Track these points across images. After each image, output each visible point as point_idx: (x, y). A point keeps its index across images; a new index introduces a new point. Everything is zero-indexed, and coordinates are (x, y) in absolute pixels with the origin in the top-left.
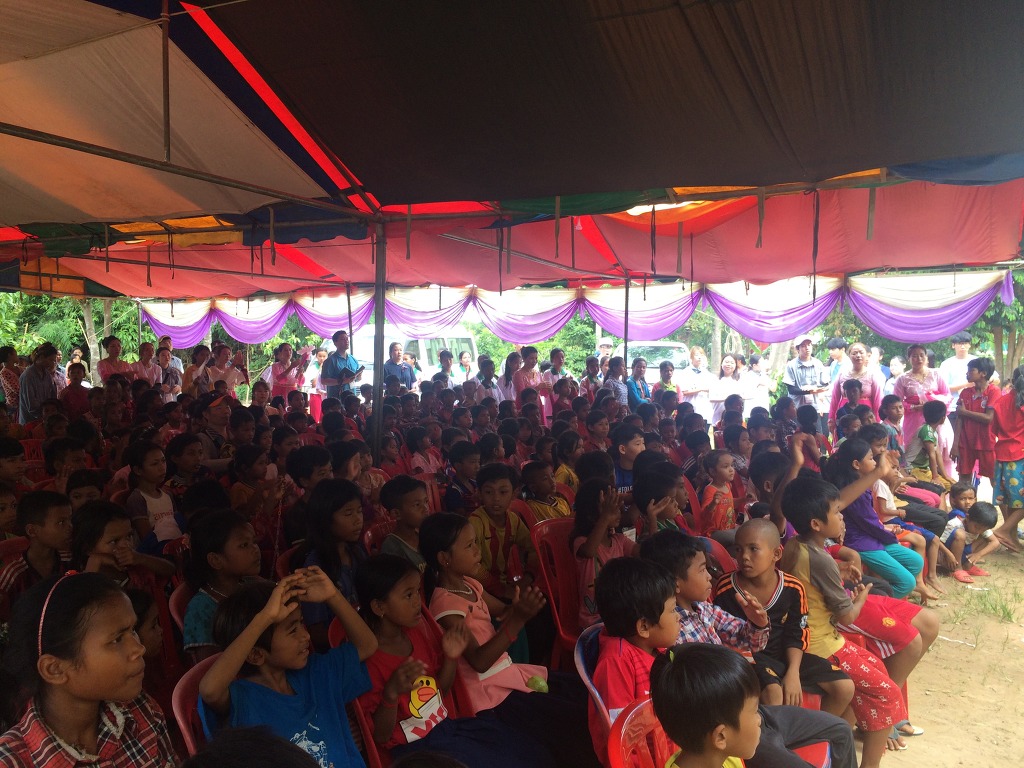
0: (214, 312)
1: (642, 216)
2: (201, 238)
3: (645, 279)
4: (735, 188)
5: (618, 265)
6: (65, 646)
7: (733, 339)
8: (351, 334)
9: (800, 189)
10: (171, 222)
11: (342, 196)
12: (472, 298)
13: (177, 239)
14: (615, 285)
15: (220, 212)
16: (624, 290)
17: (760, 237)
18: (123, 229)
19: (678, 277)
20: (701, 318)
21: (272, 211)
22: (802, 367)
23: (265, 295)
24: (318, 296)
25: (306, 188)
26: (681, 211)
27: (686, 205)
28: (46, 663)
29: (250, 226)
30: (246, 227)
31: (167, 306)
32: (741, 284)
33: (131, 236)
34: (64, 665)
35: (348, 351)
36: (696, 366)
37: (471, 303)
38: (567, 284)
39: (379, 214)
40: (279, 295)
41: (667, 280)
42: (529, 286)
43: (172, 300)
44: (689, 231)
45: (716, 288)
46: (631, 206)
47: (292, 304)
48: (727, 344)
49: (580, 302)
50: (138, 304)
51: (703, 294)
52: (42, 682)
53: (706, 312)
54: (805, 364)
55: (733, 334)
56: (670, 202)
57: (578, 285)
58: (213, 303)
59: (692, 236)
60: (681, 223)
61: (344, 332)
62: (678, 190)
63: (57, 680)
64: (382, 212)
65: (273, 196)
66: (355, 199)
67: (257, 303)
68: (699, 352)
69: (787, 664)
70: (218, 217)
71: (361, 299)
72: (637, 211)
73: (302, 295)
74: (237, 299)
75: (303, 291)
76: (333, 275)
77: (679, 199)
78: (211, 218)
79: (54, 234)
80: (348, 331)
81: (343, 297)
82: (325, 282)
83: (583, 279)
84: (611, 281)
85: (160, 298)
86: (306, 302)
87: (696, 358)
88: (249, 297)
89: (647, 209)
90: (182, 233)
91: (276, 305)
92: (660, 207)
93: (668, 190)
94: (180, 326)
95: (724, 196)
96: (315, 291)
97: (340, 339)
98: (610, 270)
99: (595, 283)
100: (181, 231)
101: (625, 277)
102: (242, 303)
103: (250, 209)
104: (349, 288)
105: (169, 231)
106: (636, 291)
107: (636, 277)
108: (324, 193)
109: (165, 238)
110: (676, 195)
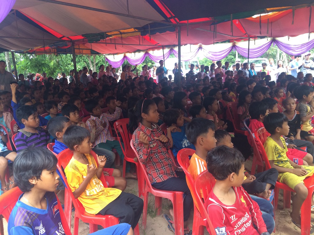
0: (125, 57)
1: (257, 18)
2: (130, 35)
3: (255, 38)
4: (285, 7)
5: (246, 34)
6: (146, 112)
7: (283, 56)
8: (164, 61)
9: (305, 6)
10: (122, 31)
11: (168, 19)
12: (200, 48)
13: (123, 35)
14: (245, 40)
15: (136, 27)
16: (248, 42)
17: (293, 22)
18: (109, 34)
19: (266, 36)
20: (272, 50)
21: (149, 25)
22: (306, 63)
23: (139, 51)
24: (154, 50)
25: (159, 18)
26: (269, 15)
27: (270, 14)
28: (143, 114)
29: (143, 30)
30: (141, 31)
31: (112, 56)
32: (287, 37)
33: (111, 36)
34: (146, 115)
35: (163, 66)
36: (271, 64)
37: (200, 49)
38: (229, 41)
39: (179, 24)
40: (143, 51)
41: (262, 37)
42: (218, 43)
43: (114, 54)
44: (270, 21)
45: (278, 39)
46: (253, 15)
47: (147, 53)
48: (281, 57)
49: (234, 46)
50: (104, 56)
51: (274, 41)
52: (142, 117)
53: (274, 47)
54: (307, 61)
55: (284, 54)
56: (266, 13)
57: (234, 41)
58: (125, 54)
59: (272, 22)
60: (268, 19)
61: (162, 60)
62: (268, 9)
63: (145, 118)
64: (179, 23)
65: (150, 21)
66: (172, 20)
67: (137, 53)
68: (272, 60)
69: (296, 133)
70: (135, 28)
71: (167, 50)
72: (255, 16)
73: (150, 50)
74: (131, 53)
75: (150, 49)
76: (159, 44)
77: (268, 12)
78: (133, 29)
79: (91, 36)
80: (163, 60)
81: (161, 50)
82: (157, 46)
83: (235, 39)
84: (243, 39)
85: (110, 54)
86: (151, 52)
87: (271, 62)
88: (135, 52)
89: (258, 15)
90: (124, 34)
91: (142, 54)
92: (262, 15)
93: (265, 9)
94: (116, 61)
95: (282, 10)
96: (153, 49)
97: (161, 62)
98: (244, 35)
99: (239, 40)
100: (124, 33)
101: (248, 38)
102: (133, 54)
103: (143, 25)
104: (163, 47)
105: (121, 33)
106: (252, 42)
107: (252, 37)
108: (164, 19)
109: (120, 36)
110: (267, 11)
